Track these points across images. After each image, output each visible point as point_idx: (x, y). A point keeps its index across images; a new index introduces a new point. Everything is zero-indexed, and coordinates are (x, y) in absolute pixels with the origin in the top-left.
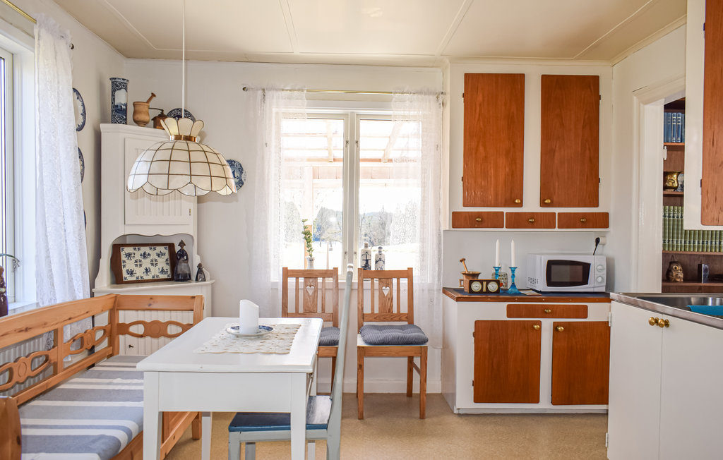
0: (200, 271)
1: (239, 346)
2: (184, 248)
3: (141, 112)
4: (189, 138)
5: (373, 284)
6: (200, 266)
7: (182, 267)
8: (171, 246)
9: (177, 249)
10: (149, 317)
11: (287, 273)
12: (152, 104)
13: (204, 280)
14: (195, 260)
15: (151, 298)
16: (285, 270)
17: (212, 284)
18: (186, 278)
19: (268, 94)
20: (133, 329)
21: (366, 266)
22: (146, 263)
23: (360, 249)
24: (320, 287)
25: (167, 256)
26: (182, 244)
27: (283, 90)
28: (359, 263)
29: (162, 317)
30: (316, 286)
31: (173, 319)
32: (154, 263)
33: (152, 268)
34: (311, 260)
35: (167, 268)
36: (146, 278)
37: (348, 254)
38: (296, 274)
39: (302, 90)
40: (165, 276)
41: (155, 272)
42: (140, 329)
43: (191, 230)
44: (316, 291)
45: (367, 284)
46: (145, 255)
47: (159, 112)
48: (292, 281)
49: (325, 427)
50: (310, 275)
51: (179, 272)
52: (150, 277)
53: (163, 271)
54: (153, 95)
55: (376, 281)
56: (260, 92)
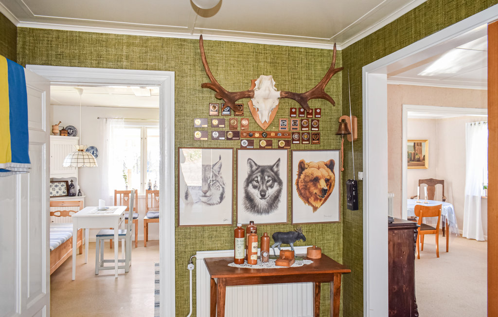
0: (80, 192)
2: (73, 183)
3: (55, 129)
4: (82, 151)
5: (152, 196)
6: (79, 190)
7: (72, 191)
8: (67, 182)
9: (70, 183)
10: (62, 209)
11: (116, 192)
12: (60, 125)
13: (81, 196)
14: (77, 188)
15: (63, 202)
16: (115, 191)
17: (85, 198)
18: (74, 195)
19: (108, 120)
20: (56, 214)
21: (150, 188)
22: (57, 189)
23: (147, 182)
24: (130, 197)
25: (65, 186)
26: (72, 181)
27: (114, 119)
28: (147, 188)
29: (67, 209)
30: (128, 197)
31: (72, 210)
32: (60, 189)
34: (127, 187)
35: (66, 191)
36: (57, 195)
37: (143, 184)
38: (120, 192)
39: (122, 119)
40: (65, 194)
41: (61, 193)
42: (59, 214)
43: (76, 176)
44: (128, 200)
45: (149, 196)
46: (56, 186)
47: (62, 128)
48: (118, 195)
49: (125, 235)
50: (126, 193)
51: (71, 192)
52: (58, 195)
53: (64, 192)
54: (60, 122)
55: (153, 194)
56: (105, 120)
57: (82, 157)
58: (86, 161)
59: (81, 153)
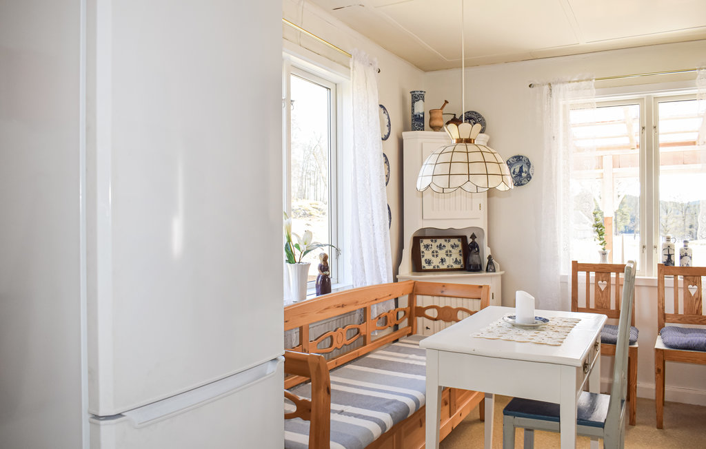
0: (490, 262)
1: (514, 334)
2: (476, 240)
3: (436, 119)
4: (468, 141)
5: (676, 281)
6: (490, 257)
7: (474, 258)
8: (463, 239)
9: (470, 241)
10: (442, 302)
11: (577, 267)
12: (445, 111)
13: (494, 271)
14: (487, 252)
15: (444, 286)
16: (575, 264)
17: (502, 275)
18: (477, 269)
19: (555, 87)
20: (428, 312)
21: (669, 261)
22: (442, 254)
23: (661, 242)
24: (613, 282)
25: (460, 248)
26: (473, 237)
27: (570, 82)
28: (660, 258)
29: (453, 303)
30: (609, 280)
31: (465, 307)
32: (448, 254)
33: (447, 258)
34: (604, 254)
35: (460, 258)
36: (442, 267)
37: (648, 248)
38: (587, 268)
39: (591, 80)
40: (458, 266)
41: (449, 262)
42: (432, 313)
43: (481, 223)
44: (608, 287)
45: (669, 281)
46: (440, 247)
47: (452, 117)
48: (582, 275)
49: (601, 425)
50: (603, 271)
51: (471, 262)
52: (445, 267)
53: (456, 262)
54: (446, 102)
55: (680, 278)
56: (546, 87)
57: (463, 157)
58: (475, 168)
59: (462, 147)
